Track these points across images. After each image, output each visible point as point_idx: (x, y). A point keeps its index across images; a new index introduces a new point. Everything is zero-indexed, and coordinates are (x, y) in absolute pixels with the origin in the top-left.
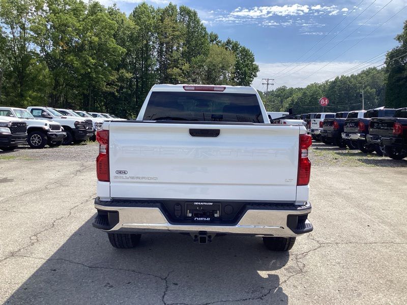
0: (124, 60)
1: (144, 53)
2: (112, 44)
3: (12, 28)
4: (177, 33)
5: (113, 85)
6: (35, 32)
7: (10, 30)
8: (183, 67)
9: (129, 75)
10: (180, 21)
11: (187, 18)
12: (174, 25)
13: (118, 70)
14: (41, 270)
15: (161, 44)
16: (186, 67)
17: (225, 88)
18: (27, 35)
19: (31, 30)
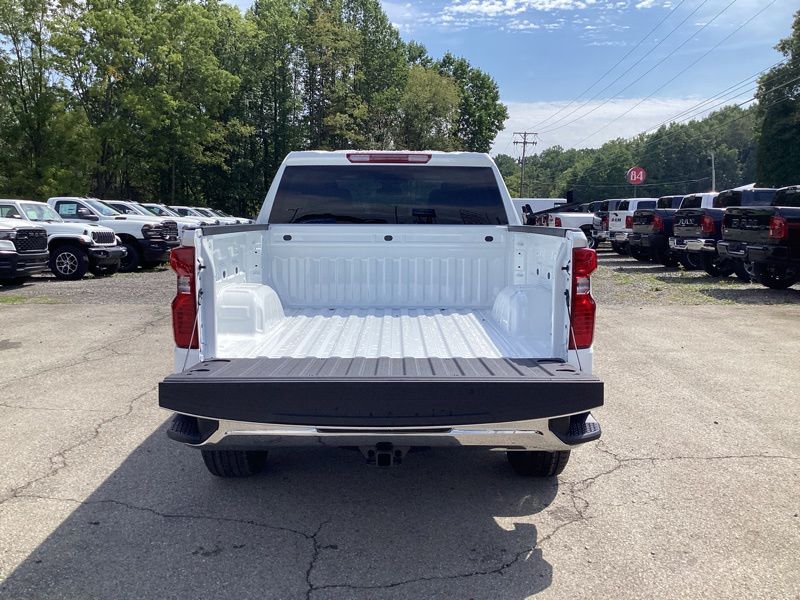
0: (236, 101)
1: (279, 87)
2: (210, 65)
3: (16, 41)
4: (342, 44)
6: (60, 48)
7: (11, 45)
8: (356, 112)
9: (247, 130)
10: (349, 20)
11: (361, 16)
12: (337, 29)
14: (69, 522)
15: (312, 68)
16: (361, 110)
17: (430, 156)
18: (48, 56)
19: (51, 44)
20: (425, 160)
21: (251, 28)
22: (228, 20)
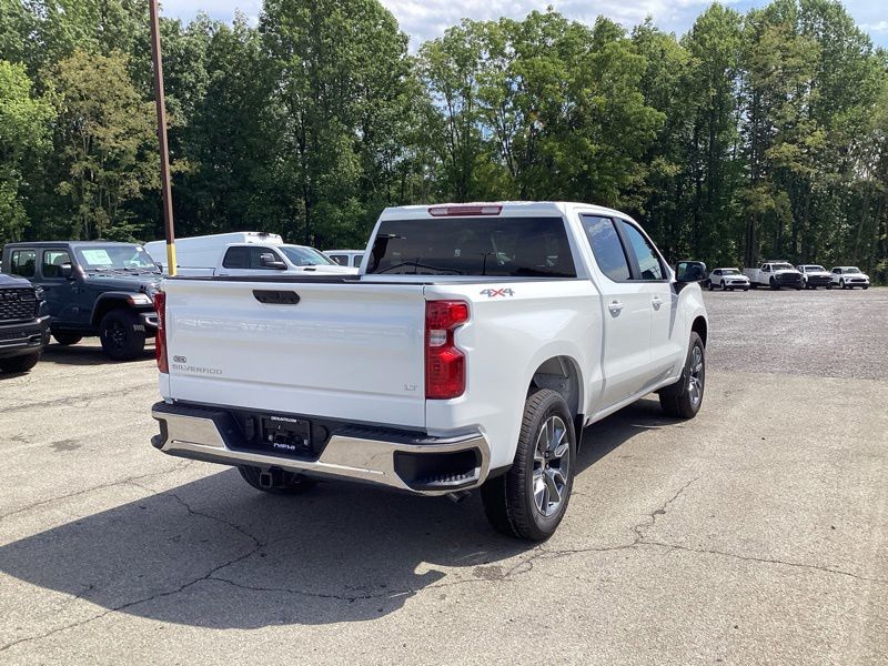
0: (663, 138)
2: (637, 104)
3: (449, 97)
5: (635, 193)
6: (486, 100)
7: (445, 102)
10: (805, 32)
11: (819, 24)
12: (789, 44)
13: (648, 159)
16: (817, 138)
17: (501, 208)
18: (474, 109)
19: (479, 97)
20: (496, 211)
21: (684, 56)
22: (662, 50)
